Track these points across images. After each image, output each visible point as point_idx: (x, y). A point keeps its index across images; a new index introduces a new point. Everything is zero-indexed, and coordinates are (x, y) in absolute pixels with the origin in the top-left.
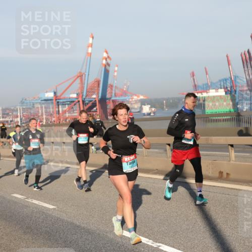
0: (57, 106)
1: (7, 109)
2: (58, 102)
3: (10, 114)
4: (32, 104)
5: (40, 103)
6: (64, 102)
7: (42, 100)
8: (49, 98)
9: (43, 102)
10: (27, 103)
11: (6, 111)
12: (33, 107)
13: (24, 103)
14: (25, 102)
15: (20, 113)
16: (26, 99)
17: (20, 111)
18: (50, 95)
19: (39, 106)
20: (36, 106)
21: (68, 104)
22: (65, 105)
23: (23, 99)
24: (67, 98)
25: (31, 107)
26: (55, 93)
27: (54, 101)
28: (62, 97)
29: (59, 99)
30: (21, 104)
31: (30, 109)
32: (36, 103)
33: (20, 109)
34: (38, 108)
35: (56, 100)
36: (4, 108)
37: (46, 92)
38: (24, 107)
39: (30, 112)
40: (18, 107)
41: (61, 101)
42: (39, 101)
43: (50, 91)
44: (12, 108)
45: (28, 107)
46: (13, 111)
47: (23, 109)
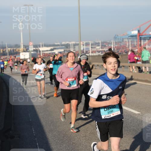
0: (140, 41)
1: (105, 42)
2: (141, 38)
3: (107, 46)
4: (122, 39)
5: (128, 38)
6: (145, 38)
7: (129, 36)
8: (134, 35)
9: (130, 37)
10: (118, 38)
11: (104, 44)
12: (123, 41)
13: (116, 38)
14: (118, 37)
15: (113, 45)
16: (118, 36)
17: (113, 44)
18: (135, 32)
19: (127, 40)
20: (125, 40)
21: (148, 39)
22: (146, 39)
23: (116, 35)
24: (147, 35)
25: (121, 41)
26: (139, 31)
27: (138, 37)
28: (144, 34)
29: (141, 36)
30: (114, 39)
31: (121, 42)
32: (125, 38)
33: (113, 43)
34: (126, 42)
35: (139, 36)
36: (102, 41)
37: (133, 30)
38: (117, 41)
39: (120, 45)
40: (112, 41)
41: (143, 37)
42: (127, 37)
43: (135, 30)
44: (108, 42)
45: (119, 41)
46: (109, 43)
47: (115, 42)
